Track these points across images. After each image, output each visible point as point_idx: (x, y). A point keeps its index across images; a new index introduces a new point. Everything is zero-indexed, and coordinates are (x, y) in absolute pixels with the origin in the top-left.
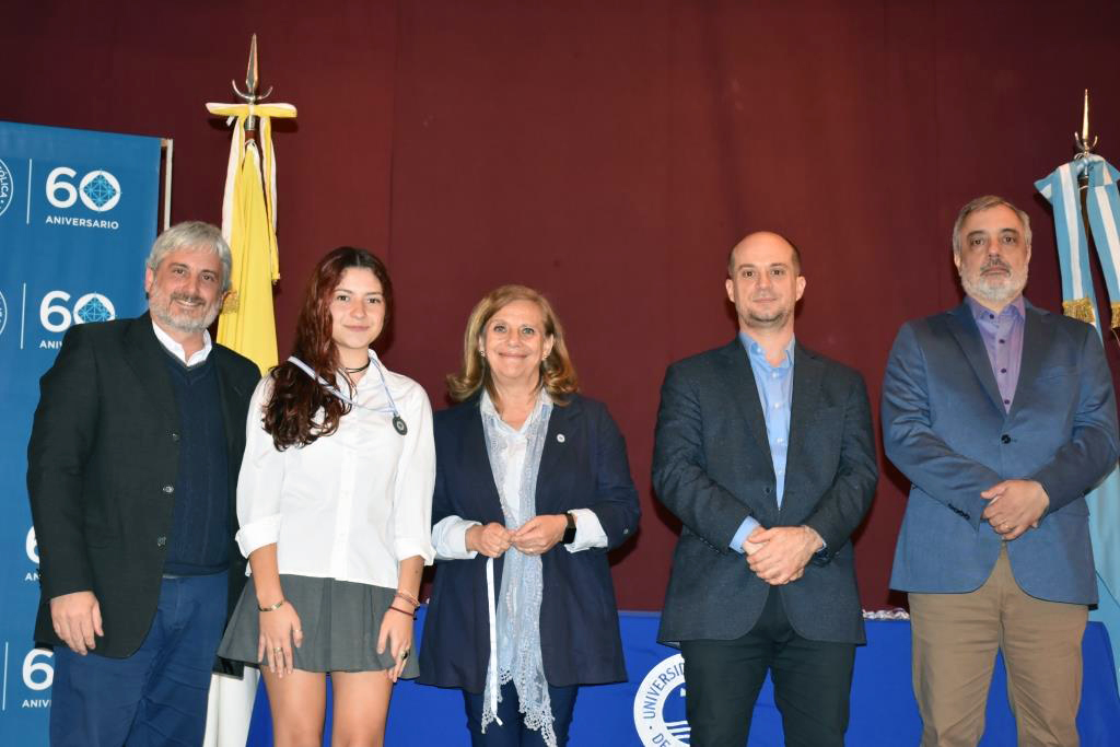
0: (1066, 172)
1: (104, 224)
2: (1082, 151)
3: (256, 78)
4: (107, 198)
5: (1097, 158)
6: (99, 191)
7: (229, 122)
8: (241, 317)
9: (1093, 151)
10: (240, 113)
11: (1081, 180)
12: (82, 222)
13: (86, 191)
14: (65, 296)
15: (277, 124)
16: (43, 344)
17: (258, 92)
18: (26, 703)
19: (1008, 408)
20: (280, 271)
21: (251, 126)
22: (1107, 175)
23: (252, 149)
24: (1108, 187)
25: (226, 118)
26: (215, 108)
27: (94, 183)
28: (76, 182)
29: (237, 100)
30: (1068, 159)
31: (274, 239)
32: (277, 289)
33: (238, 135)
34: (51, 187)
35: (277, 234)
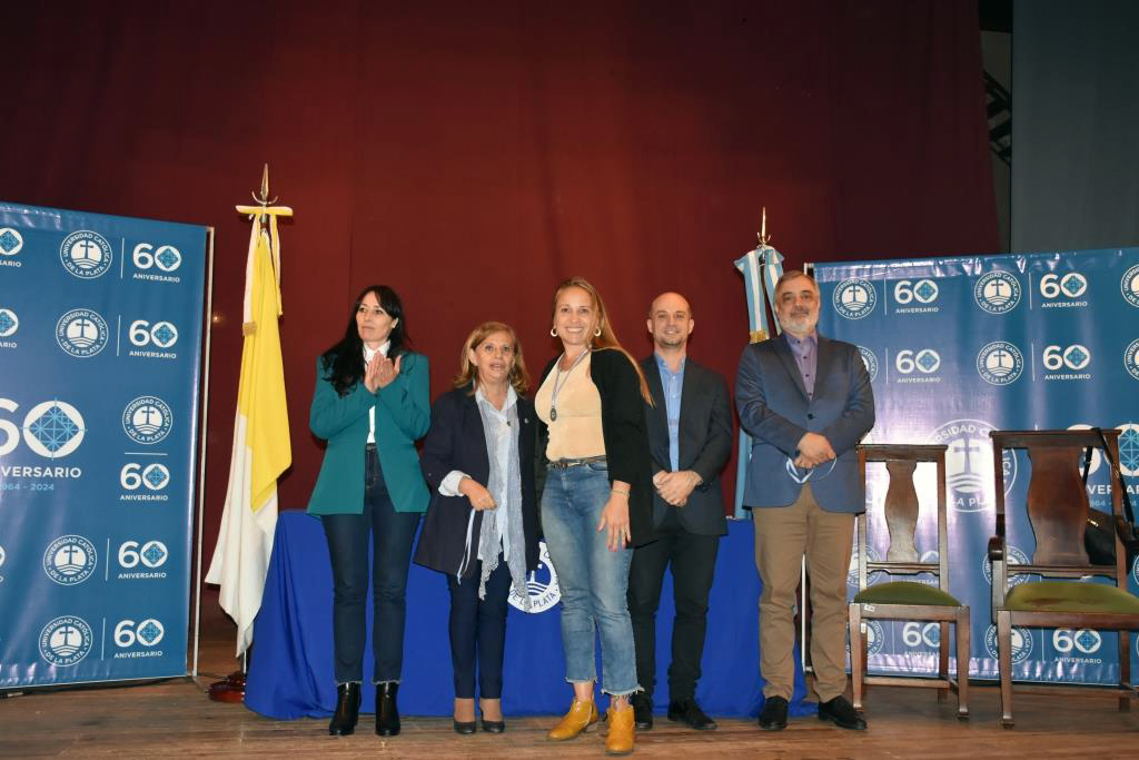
0: (752, 256)
1: (170, 279)
2: (758, 243)
3: (267, 190)
4: (172, 263)
5: (770, 248)
6: (167, 258)
7: (250, 218)
8: (257, 339)
9: (768, 244)
10: (257, 212)
11: (761, 261)
12: (157, 278)
13: (159, 257)
14: (146, 324)
15: (280, 219)
16: (132, 353)
17: (269, 199)
18: (121, 576)
19: (811, 397)
20: (283, 309)
21: (264, 220)
22: (776, 258)
23: (265, 235)
24: (776, 265)
25: (248, 215)
26: (241, 209)
27: (164, 254)
28: (152, 253)
29: (256, 204)
30: (754, 248)
31: (279, 291)
32: (281, 320)
33: (256, 226)
34: (137, 255)
35: (281, 287)
